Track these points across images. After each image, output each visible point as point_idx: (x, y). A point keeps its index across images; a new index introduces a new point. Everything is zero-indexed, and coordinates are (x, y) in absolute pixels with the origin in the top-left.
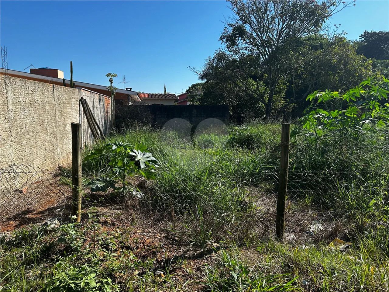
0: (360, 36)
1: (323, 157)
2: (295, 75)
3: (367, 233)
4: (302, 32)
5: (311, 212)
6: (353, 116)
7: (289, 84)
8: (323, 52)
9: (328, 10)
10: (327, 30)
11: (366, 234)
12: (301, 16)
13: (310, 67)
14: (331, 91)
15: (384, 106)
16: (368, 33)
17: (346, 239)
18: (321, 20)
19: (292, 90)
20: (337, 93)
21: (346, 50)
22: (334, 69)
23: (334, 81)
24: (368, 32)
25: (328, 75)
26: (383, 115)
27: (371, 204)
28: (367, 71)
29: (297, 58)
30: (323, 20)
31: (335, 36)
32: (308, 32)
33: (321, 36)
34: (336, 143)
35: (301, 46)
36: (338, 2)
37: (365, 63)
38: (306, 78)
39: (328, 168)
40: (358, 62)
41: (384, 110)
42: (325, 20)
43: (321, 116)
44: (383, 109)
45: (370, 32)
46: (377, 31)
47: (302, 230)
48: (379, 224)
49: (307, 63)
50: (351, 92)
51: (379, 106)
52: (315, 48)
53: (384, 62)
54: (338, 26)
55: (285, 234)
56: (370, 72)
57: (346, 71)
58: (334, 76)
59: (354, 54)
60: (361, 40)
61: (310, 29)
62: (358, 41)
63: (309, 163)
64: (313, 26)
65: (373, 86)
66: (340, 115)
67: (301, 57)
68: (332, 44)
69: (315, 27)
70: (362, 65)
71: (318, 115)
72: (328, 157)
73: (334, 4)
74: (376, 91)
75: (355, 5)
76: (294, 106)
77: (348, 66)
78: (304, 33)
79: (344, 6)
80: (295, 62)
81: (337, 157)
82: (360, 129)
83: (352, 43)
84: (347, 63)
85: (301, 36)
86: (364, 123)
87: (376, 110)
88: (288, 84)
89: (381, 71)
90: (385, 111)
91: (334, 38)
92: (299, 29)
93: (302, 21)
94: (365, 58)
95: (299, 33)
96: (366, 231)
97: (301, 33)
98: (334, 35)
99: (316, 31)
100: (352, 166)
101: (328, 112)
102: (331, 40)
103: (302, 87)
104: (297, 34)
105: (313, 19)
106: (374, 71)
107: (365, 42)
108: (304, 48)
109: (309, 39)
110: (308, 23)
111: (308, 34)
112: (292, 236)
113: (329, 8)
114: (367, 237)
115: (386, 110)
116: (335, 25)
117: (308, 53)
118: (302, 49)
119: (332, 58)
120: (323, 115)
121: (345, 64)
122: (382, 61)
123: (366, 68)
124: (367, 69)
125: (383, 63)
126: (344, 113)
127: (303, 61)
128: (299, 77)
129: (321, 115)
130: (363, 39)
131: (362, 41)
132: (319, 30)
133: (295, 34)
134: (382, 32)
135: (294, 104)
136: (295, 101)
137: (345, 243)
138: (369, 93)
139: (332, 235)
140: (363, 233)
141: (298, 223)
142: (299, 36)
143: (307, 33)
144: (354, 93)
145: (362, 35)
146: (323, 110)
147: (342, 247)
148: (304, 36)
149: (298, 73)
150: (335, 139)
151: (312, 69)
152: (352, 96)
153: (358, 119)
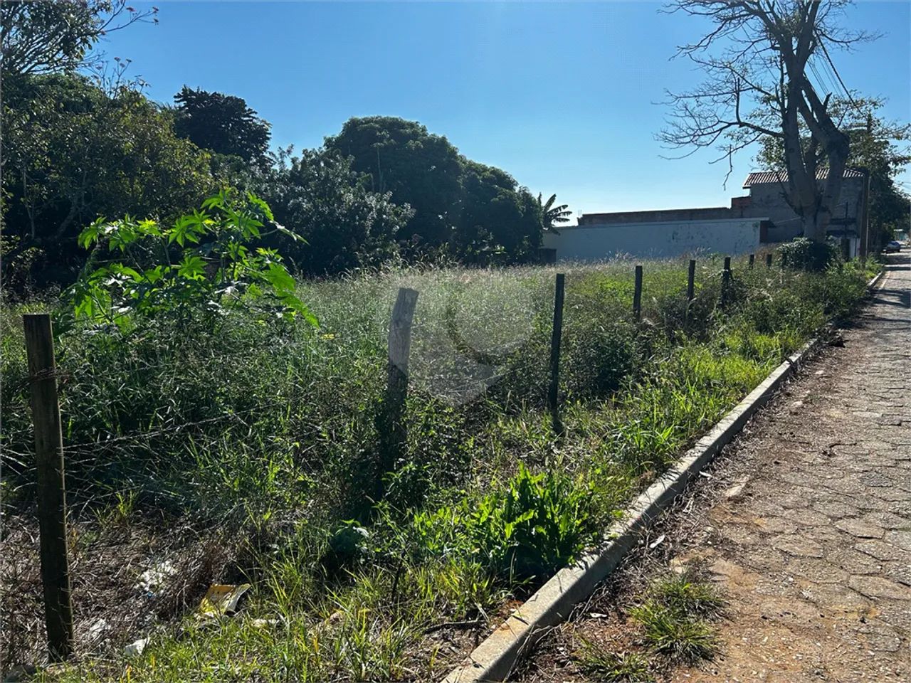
0: (175, 97)
1: (144, 384)
2: (28, 173)
3: (275, 546)
4: (33, 59)
5: (138, 538)
6: (199, 279)
7: (12, 195)
8: (95, 121)
9: (95, 19)
10: (99, 68)
11: (276, 549)
12: (22, 17)
13: (67, 155)
14: (137, 219)
15: (256, 255)
16: (192, 93)
17: (234, 578)
18: (79, 40)
19: (25, 210)
20: (152, 223)
21: (150, 122)
22: (128, 164)
23: (133, 195)
24: (190, 91)
25: (117, 179)
26: (255, 273)
27: (272, 476)
28: (203, 176)
29: (27, 129)
30: (85, 41)
31: (120, 85)
32: (47, 63)
33: (84, 80)
34: (171, 347)
35: (34, 97)
36: (118, 5)
37: (195, 158)
38: (61, 181)
39: (162, 412)
40: (182, 153)
41: (256, 262)
42: (91, 42)
43: (120, 282)
44: (255, 259)
45: (195, 91)
46: (210, 93)
47: (125, 597)
48: (297, 518)
49: (57, 144)
50: (184, 224)
51: (246, 253)
52: (72, 107)
53: (233, 160)
54: (126, 63)
55: (76, 629)
56: (209, 179)
57: (158, 172)
58: (132, 182)
59: (169, 135)
60: (177, 105)
61: (54, 56)
62: (173, 108)
63: (112, 405)
64: (59, 50)
65: (230, 211)
66: (169, 276)
67: (37, 126)
68: (114, 104)
69: (66, 53)
70: (190, 161)
71: (113, 280)
72: (157, 383)
73: (106, 7)
74: (237, 221)
75: (156, 21)
76: (36, 254)
77: (159, 160)
78: (36, 64)
79: (133, 17)
80: (21, 136)
81: (178, 381)
82: (216, 307)
83: (161, 109)
84: (157, 153)
85: (29, 70)
86: (223, 293)
87: (242, 263)
88: (10, 196)
89: (230, 177)
90: (258, 265)
91: (119, 90)
92: (22, 53)
93: (28, 33)
94: (196, 147)
95: (23, 61)
96: (273, 542)
97: (29, 62)
98: (117, 83)
99: (70, 66)
100: (216, 395)
101: (138, 271)
102: (111, 93)
103: (52, 205)
104: (19, 64)
105: (55, 33)
106: (216, 178)
107: (187, 112)
108: (43, 103)
109: (53, 81)
110: (46, 41)
111: (48, 69)
112: (98, 626)
113: (95, 13)
114: (280, 558)
115: (261, 262)
116: (117, 59)
117: (57, 118)
118: (38, 106)
119: (121, 137)
120: (123, 277)
121: (154, 156)
122: (229, 157)
123: (199, 169)
124: (201, 172)
125: (229, 162)
126: (176, 271)
127: (46, 136)
128: (39, 177)
129: (119, 279)
130: (182, 104)
131: (181, 108)
132: (76, 65)
133: (12, 62)
134: (219, 95)
135: (34, 249)
136: (39, 240)
137: (235, 589)
138: (223, 226)
139: (202, 579)
140: (269, 549)
141: (107, 579)
142: (24, 71)
143: (47, 66)
144: (193, 225)
145: (179, 96)
146: (124, 266)
147: (229, 602)
148: (40, 71)
149: (34, 166)
150: (169, 337)
151: (73, 160)
152: (188, 231)
153: (210, 285)
